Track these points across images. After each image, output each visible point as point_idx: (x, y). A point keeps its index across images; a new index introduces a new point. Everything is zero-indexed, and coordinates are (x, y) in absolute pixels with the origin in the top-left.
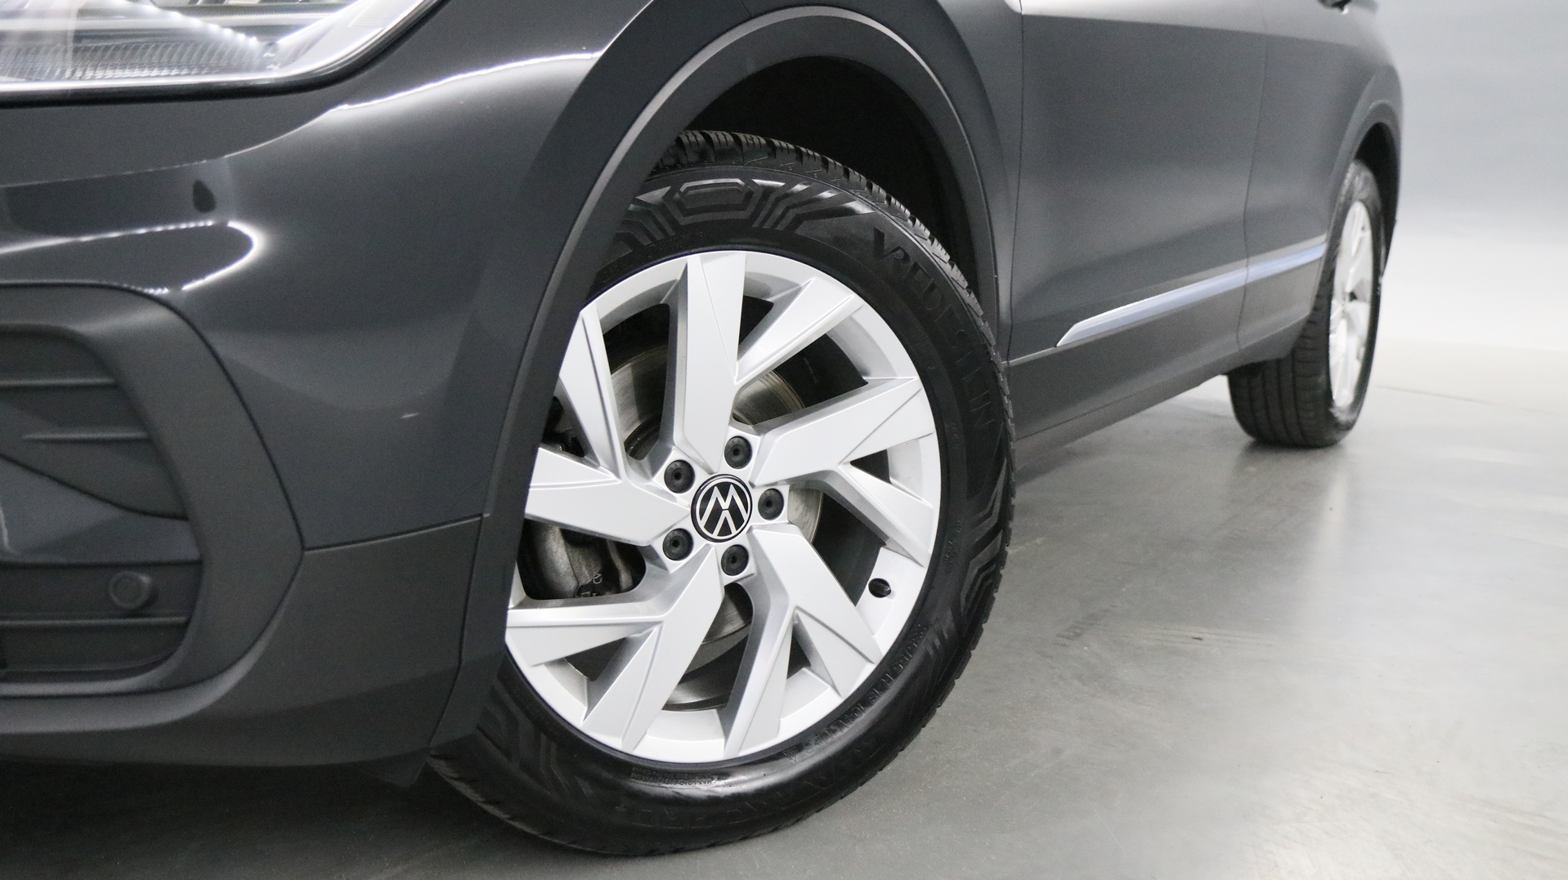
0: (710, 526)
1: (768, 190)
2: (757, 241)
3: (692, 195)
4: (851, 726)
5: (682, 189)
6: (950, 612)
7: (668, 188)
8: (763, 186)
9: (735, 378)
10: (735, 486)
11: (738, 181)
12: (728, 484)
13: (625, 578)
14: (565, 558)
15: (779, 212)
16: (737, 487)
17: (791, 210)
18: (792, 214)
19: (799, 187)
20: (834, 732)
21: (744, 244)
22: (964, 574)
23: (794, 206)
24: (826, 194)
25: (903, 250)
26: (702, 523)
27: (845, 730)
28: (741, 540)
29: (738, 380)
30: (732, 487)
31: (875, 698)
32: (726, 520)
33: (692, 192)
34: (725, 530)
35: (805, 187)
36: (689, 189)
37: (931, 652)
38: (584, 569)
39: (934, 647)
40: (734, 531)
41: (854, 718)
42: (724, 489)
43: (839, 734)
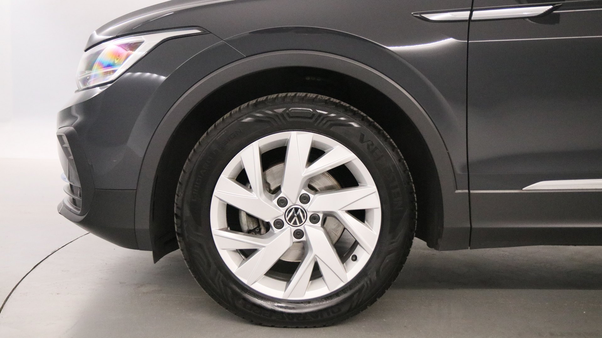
0: (290, 220)
1: (321, 114)
2: (316, 130)
3: (293, 112)
4: (330, 301)
5: (290, 110)
6: (375, 273)
7: (285, 109)
8: (320, 113)
9: (303, 173)
10: (301, 209)
11: (311, 110)
12: (299, 208)
13: (263, 230)
14: (246, 219)
15: (324, 122)
16: (301, 210)
17: (329, 122)
18: (329, 123)
19: (333, 115)
20: (323, 301)
21: (313, 131)
22: (383, 261)
23: (330, 121)
24: (342, 119)
25: (372, 142)
26: (287, 219)
27: (328, 302)
28: (301, 228)
29: (304, 175)
30: (300, 209)
31: (341, 295)
32: (295, 220)
33: (292, 111)
34: (295, 223)
35: (335, 115)
36: (292, 110)
37: (365, 285)
38: (251, 225)
39: (367, 283)
40: (298, 224)
41: (332, 299)
42: (297, 210)
43: (324, 303)
